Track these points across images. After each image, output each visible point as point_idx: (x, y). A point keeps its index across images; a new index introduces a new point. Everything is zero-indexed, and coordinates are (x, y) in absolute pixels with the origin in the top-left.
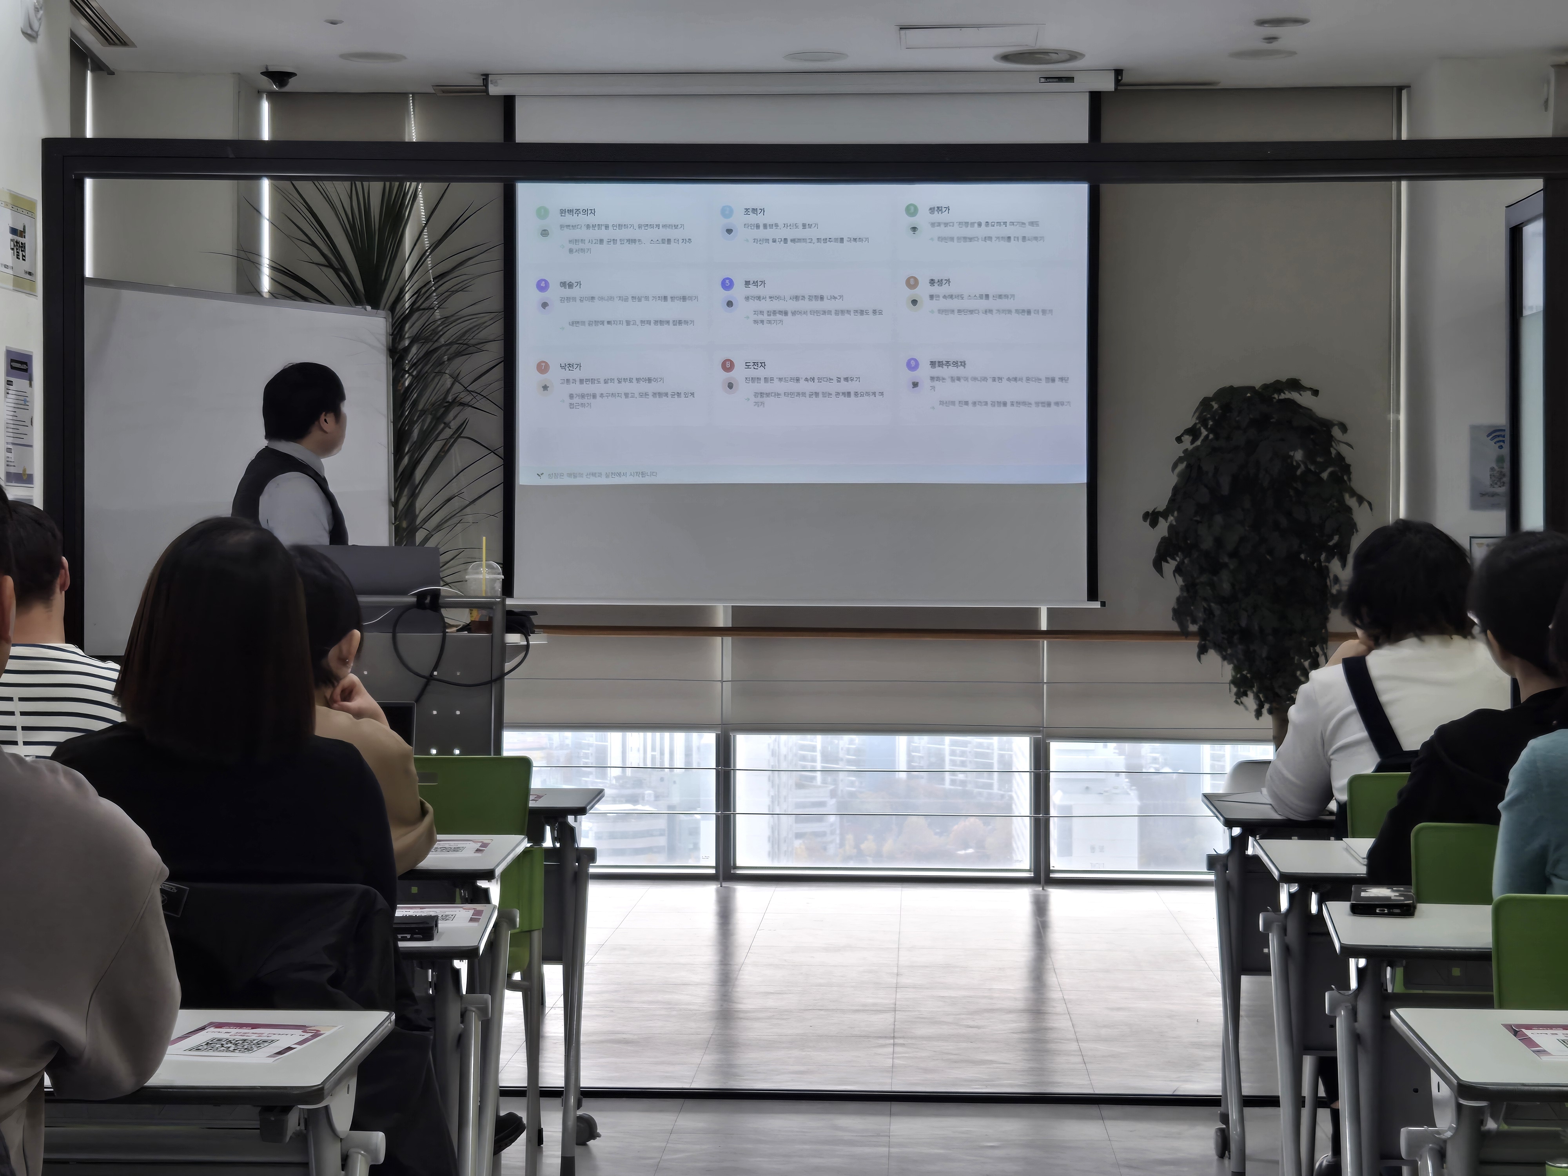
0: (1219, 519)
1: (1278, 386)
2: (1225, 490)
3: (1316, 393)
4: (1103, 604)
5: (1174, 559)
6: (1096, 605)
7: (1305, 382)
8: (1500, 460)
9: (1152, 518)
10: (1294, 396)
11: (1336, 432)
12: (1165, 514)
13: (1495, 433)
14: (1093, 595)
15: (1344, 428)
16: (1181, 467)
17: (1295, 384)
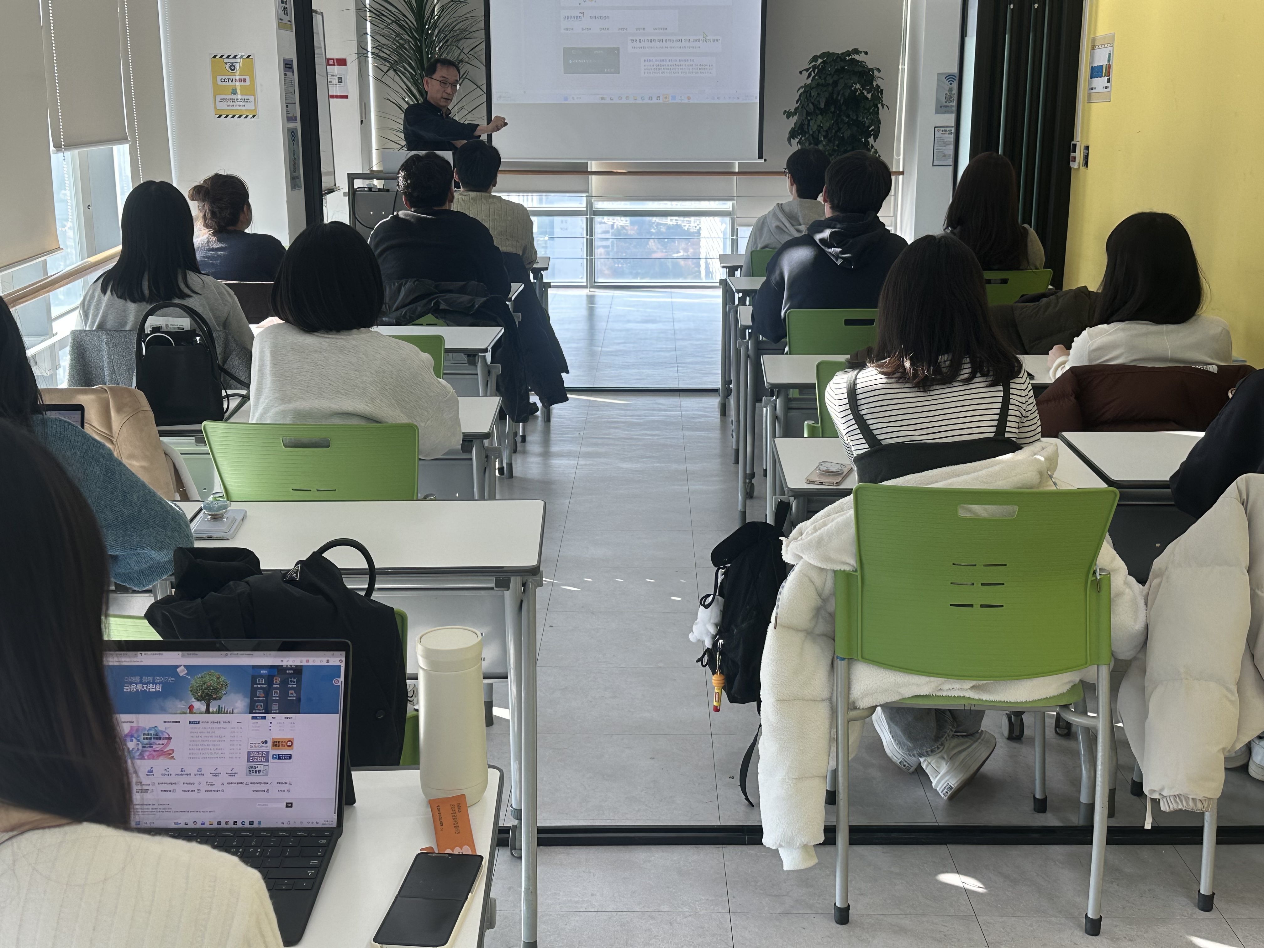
0: (820, 117)
1: (848, 53)
2: (822, 106)
3: (866, 53)
4: (765, 160)
5: (798, 138)
6: (762, 161)
7: (860, 50)
8: (951, 90)
9: (789, 114)
10: (856, 57)
11: (876, 73)
12: (794, 114)
13: (949, 77)
14: (761, 156)
15: (879, 70)
16: (802, 90)
17: (856, 51)
